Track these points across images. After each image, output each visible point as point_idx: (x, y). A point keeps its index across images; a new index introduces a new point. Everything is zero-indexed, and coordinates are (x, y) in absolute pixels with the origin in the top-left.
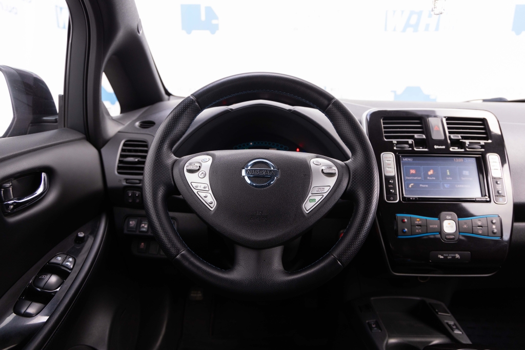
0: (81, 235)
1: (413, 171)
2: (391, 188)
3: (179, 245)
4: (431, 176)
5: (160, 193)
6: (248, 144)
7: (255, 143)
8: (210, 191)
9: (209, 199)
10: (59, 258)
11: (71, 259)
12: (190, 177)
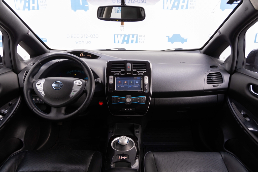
0: (11, 103)
1: (120, 82)
2: (111, 88)
3: (34, 107)
4: (126, 83)
5: (29, 92)
6: (71, 71)
7: (74, 71)
8: (43, 91)
9: (43, 93)
10: (3, 110)
11: (7, 111)
12: (37, 87)
